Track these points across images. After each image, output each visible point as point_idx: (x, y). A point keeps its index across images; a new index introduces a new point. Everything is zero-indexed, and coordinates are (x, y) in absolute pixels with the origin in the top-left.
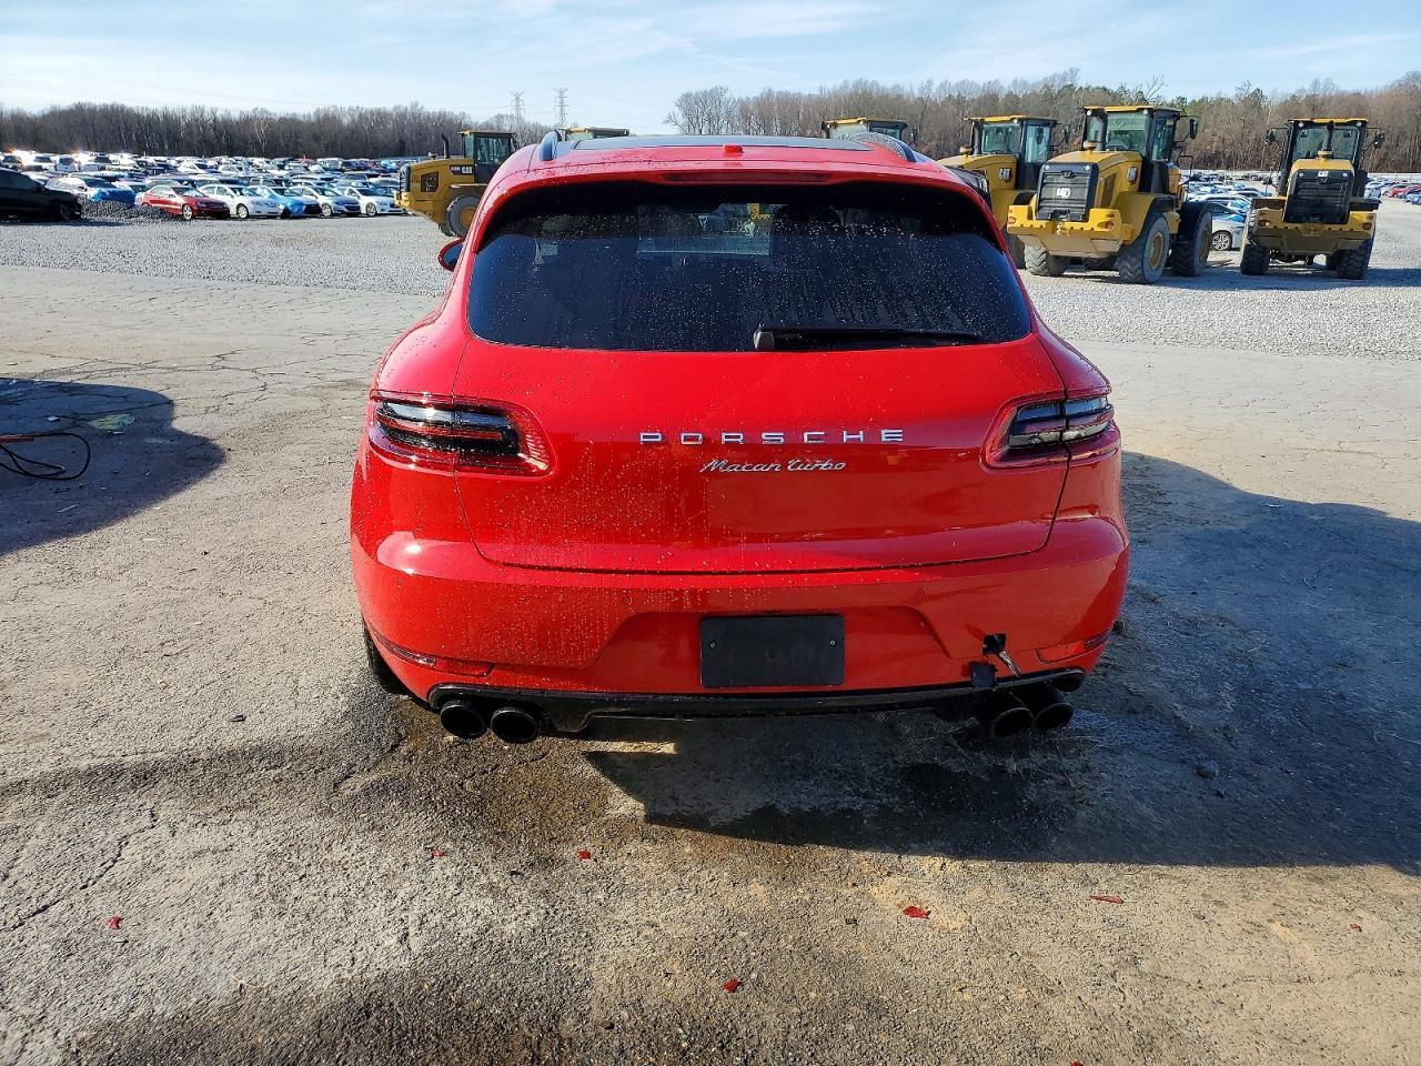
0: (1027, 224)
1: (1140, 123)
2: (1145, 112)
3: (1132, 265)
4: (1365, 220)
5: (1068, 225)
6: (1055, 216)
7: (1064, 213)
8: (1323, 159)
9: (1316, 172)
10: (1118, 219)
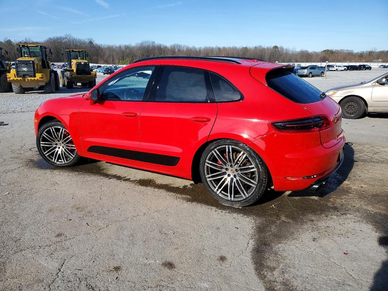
0: (15, 79)
1: (38, 50)
2: (39, 47)
3: (49, 88)
4: (95, 74)
5: (29, 78)
6: (24, 76)
7: (27, 75)
8: (80, 60)
9: (81, 63)
10: (44, 76)
